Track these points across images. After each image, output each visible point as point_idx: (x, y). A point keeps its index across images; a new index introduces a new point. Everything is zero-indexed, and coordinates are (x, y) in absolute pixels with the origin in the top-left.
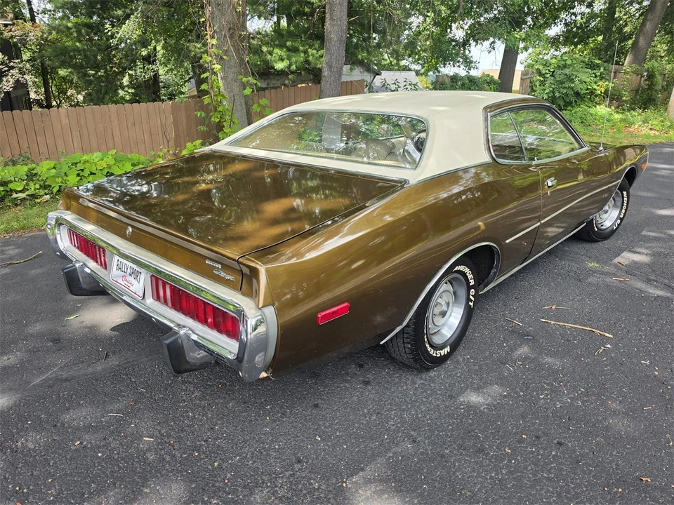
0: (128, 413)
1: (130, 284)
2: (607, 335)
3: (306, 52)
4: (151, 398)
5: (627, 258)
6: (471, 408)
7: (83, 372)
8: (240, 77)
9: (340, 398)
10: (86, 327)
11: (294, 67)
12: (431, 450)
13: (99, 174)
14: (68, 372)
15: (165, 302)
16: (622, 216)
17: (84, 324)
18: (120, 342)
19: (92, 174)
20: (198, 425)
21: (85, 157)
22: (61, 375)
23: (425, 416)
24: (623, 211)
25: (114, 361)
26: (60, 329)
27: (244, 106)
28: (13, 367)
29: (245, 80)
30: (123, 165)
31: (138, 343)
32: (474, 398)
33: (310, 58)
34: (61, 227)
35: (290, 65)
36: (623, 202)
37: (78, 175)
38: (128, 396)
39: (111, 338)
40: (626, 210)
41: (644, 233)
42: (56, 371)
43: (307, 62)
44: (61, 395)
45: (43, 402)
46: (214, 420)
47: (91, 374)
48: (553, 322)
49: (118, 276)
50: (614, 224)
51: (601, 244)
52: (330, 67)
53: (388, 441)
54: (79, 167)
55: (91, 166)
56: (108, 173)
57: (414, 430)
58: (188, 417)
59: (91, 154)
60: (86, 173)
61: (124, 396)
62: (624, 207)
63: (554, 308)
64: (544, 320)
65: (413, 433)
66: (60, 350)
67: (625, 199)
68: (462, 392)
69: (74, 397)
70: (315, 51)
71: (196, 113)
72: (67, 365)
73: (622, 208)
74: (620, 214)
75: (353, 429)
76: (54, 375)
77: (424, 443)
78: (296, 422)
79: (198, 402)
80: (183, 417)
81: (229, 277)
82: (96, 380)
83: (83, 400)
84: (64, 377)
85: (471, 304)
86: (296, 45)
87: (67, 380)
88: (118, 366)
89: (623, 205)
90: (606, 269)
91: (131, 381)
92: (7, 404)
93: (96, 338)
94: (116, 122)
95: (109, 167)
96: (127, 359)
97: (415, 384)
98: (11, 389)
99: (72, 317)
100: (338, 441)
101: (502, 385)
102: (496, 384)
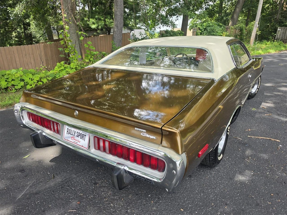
0: (79, 209)
1: (78, 141)
2: (278, 141)
3: (105, 20)
4: (87, 198)
5: (265, 105)
6: (242, 183)
7: (44, 187)
8: (77, 32)
9: (182, 186)
10: (37, 162)
11: (100, 27)
12: (236, 208)
13: (17, 80)
14: (35, 189)
15: (104, 150)
16: (258, 88)
17: (35, 160)
18: (58, 168)
19: (13, 80)
20: (118, 211)
21: (8, 72)
22: (32, 191)
23: (224, 190)
24: (259, 85)
25: (59, 179)
26: (23, 164)
27: (78, 45)
28: (3, 190)
29: (80, 33)
30: (28, 75)
31: (68, 167)
32: (241, 178)
33: (107, 23)
34: (23, 112)
35: (98, 26)
36: (259, 82)
37: (6, 81)
38: (74, 198)
39: (52, 167)
40: (260, 85)
41: (265, 94)
42: (28, 189)
43: (105, 25)
44: (37, 203)
45: (28, 209)
46: (126, 207)
47: (49, 188)
48: (253, 137)
49: (69, 137)
50: (256, 91)
52: (117, 27)
53: (214, 206)
54: (6, 77)
55: (12, 76)
56: (21, 79)
57: (224, 198)
58: (111, 206)
59: (10, 71)
60: (10, 80)
61: (72, 199)
62: (259, 84)
63: (250, 130)
64: (249, 136)
65: (223, 200)
66: (26, 176)
67: (260, 80)
68: (234, 176)
69: (44, 203)
70: (108, 20)
71: (59, 49)
72: (34, 185)
73: (258, 84)
74: (258, 87)
75: (196, 202)
76: (28, 191)
77: (231, 204)
78: (167, 202)
79: (113, 197)
80: (108, 207)
81: (152, 137)
82: (54, 192)
83: (51, 204)
84: (34, 191)
85: (228, 133)
86: (100, 17)
87: (36, 193)
88: (62, 181)
89: (259, 83)
90: (259, 110)
91: (72, 189)
92: (7, 213)
93: (44, 167)
94: (17, 54)
95: (21, 76)
96: (65, 177)
97: (212, 174)
98: (6, 204)
99: (26, 157)
100: (192, 209)
101: (250, 170)
102: (246, 169)
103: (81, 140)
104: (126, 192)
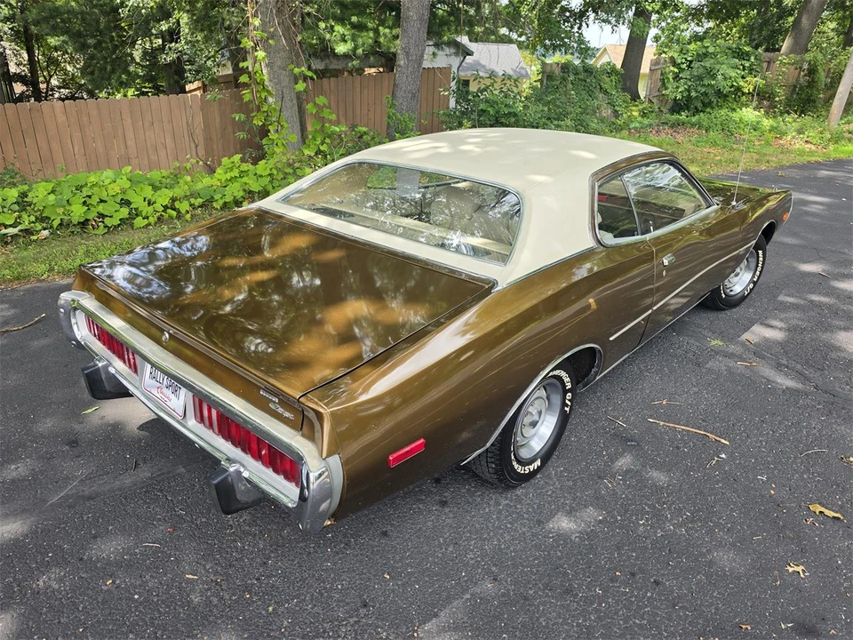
0: (166, 542)
1: (168, 398)
2: (723, 441)
3: (376, 31)
4: (192, 522)
5: (758, 333)
6: (562, 537)
7: (108, 487)
8: (291, 66)
9: (412, 524)
10: (109, 425)
11: (360, 51)
12: (513, 591)
13: (111, 202)
14: (91, 487)
15: (211, 426)
16: (755, 280)
17: (105, 420)
18: (150, 446)
19: (102, 201)
20: (248, 558)
21: (93, 179)
22: (83, 491)
23: (508, 548)
24: (758, 273)
25: (145, 473)
26: (77, 427)
27: (295, 102)
28: (24, 480)
29: (297, 70)
30: (142, 190)
31: (173, 447)
32: (564, 523)
33: (382, 40)
34: (77, 312)
35: (356, 48)
36: (758, 263)
37: (84, 203)
38: (164, 519)
39: (140, 440)
40: (761, 272)
41: (781, 298)
42: (76, 485)
43: (377, 42)
44: (85, 518)
45: (64, 528)
46: (267, 552)
47: (120, 489)
48: (662, 423)
49: (152, 387)
50: (745, 288)
51: (728, 312)
52: (407, 54)
53: (466, 579)
54: (86, 191)
55: (101, 191)
56: (122, 199)
57: (495, 565)
58: (236, 547)
59: (99, 173)
60: (95, 200)
61: (160, 519)
62: (759, 269)
63: (664, 403)
64: (652, 420)
65: (494, 569)
66: (79, 456)
67: (761, 259)
68: (552, 515)
69: (100, 520)
70: (387, 31)
71: (233, 116)
72: (88, 478)
73: (756, 270)
74: (753, 276)
75: (427, 564)
76: (74, 491)
77: (506, 582)
78: (361, 555)
79: (247, 528)
80: (231, 548)
81: (287, 414)
82: (126, 499)
83: (112, 525)
84: (86, 493)
85: (567, 409)
86: (363, 20)
87: (90, 498)
88: (151, 478)
89: (757, 266)
90: (732, 348)
91: (167, 499)
92: (20, 530)
93: (122, 440)
94: (129, 121)
95: (124, 192)
96: (160, 470)
97: (500, 505)
98: (24, 511)
99: (90, 411)
100: (410, 579)
101: (598, 507)
102: (592, 505)
103: (172, 396)
104: (281, 521)
